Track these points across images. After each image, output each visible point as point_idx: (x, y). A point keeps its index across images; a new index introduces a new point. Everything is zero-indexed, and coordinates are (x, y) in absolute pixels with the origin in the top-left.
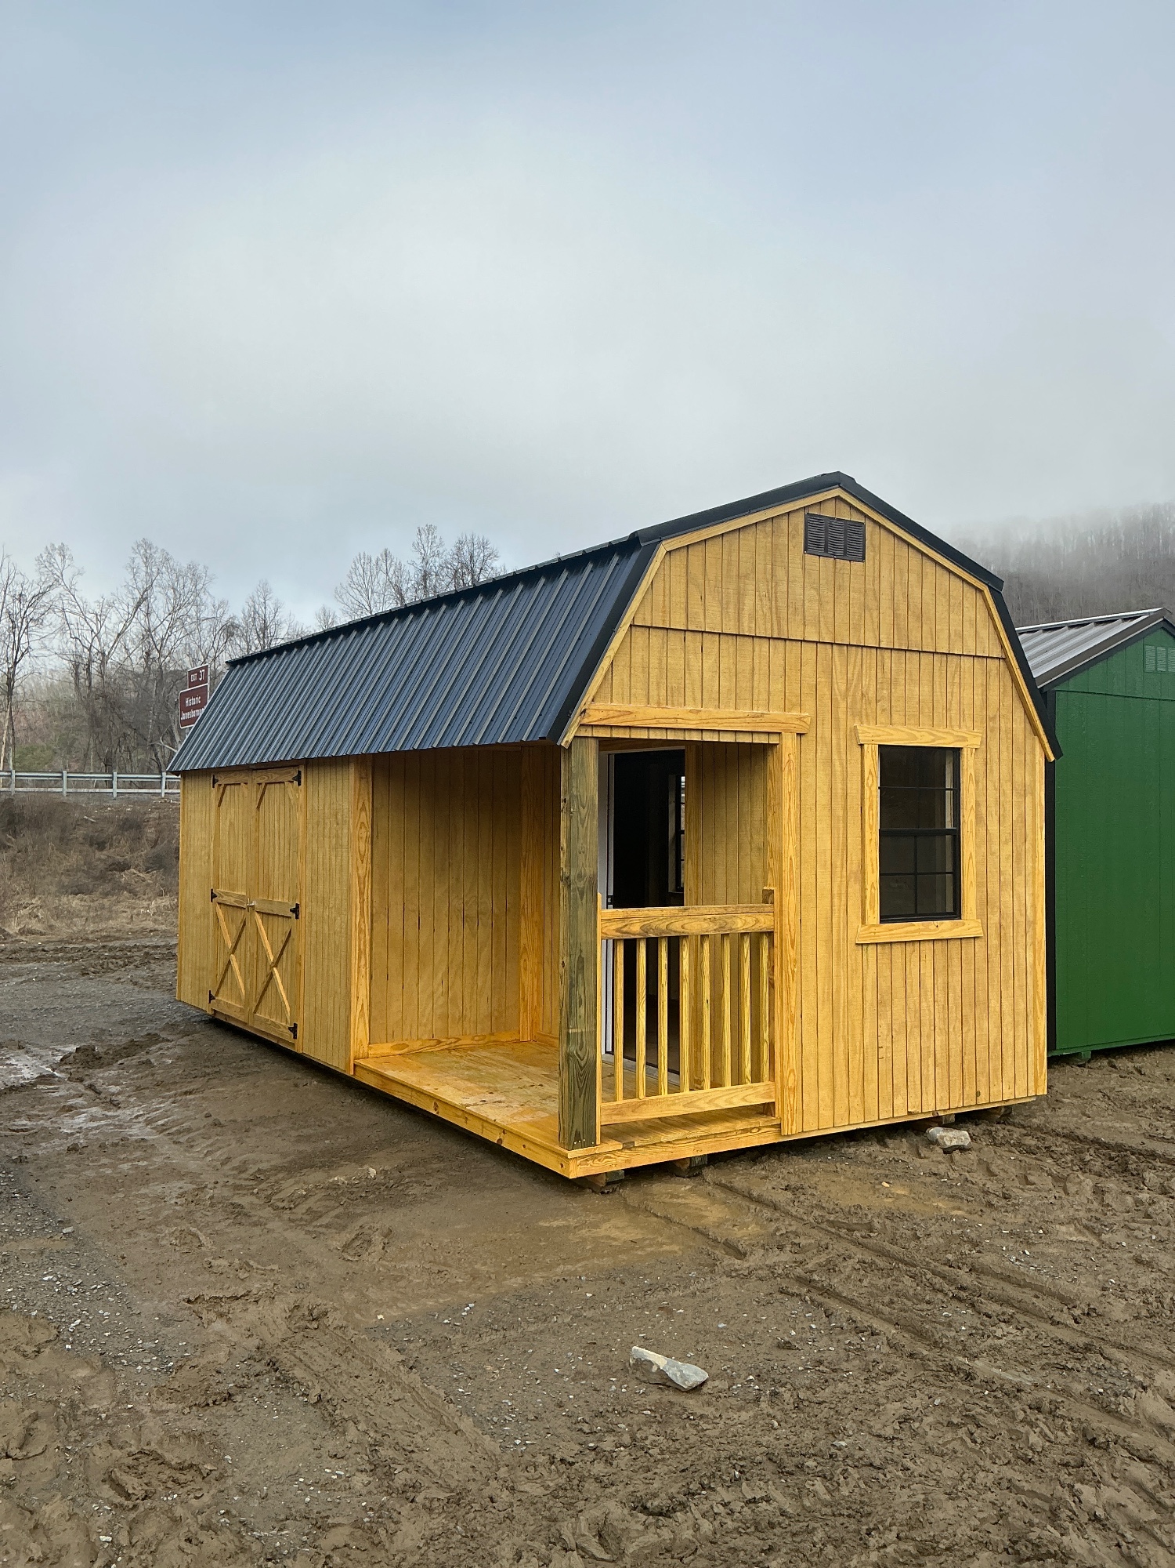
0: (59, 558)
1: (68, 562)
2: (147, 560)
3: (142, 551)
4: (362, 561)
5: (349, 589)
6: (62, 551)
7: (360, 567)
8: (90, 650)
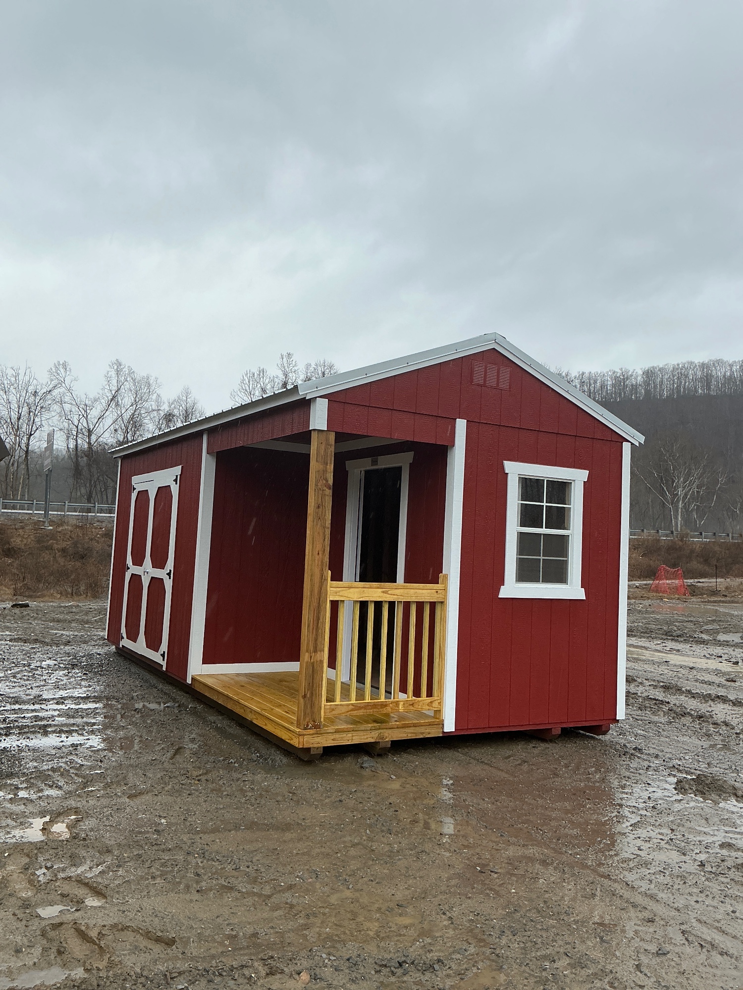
0: (62, 370)
1: (68, 373)
2: (118, 372)
3: (115, 367)
4: (248, 375)
5: (239, 392)
6: (65, 366)
7: (247, 379)
8: (77, 427)
